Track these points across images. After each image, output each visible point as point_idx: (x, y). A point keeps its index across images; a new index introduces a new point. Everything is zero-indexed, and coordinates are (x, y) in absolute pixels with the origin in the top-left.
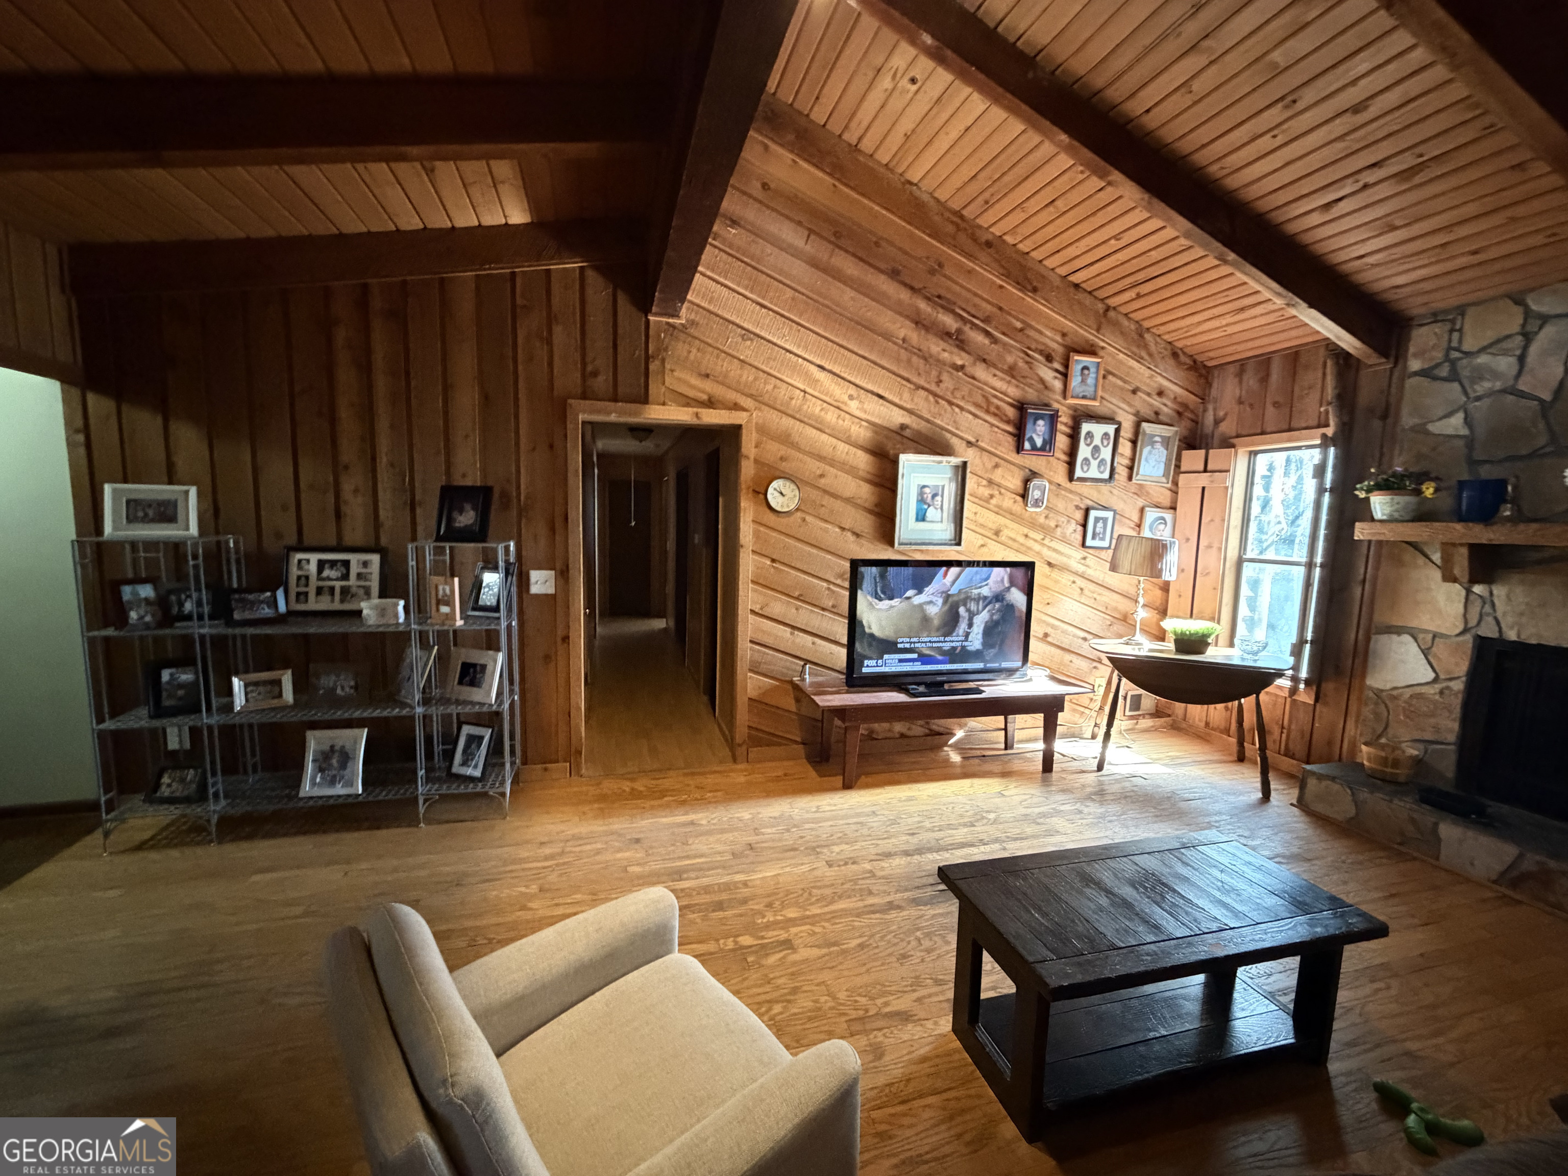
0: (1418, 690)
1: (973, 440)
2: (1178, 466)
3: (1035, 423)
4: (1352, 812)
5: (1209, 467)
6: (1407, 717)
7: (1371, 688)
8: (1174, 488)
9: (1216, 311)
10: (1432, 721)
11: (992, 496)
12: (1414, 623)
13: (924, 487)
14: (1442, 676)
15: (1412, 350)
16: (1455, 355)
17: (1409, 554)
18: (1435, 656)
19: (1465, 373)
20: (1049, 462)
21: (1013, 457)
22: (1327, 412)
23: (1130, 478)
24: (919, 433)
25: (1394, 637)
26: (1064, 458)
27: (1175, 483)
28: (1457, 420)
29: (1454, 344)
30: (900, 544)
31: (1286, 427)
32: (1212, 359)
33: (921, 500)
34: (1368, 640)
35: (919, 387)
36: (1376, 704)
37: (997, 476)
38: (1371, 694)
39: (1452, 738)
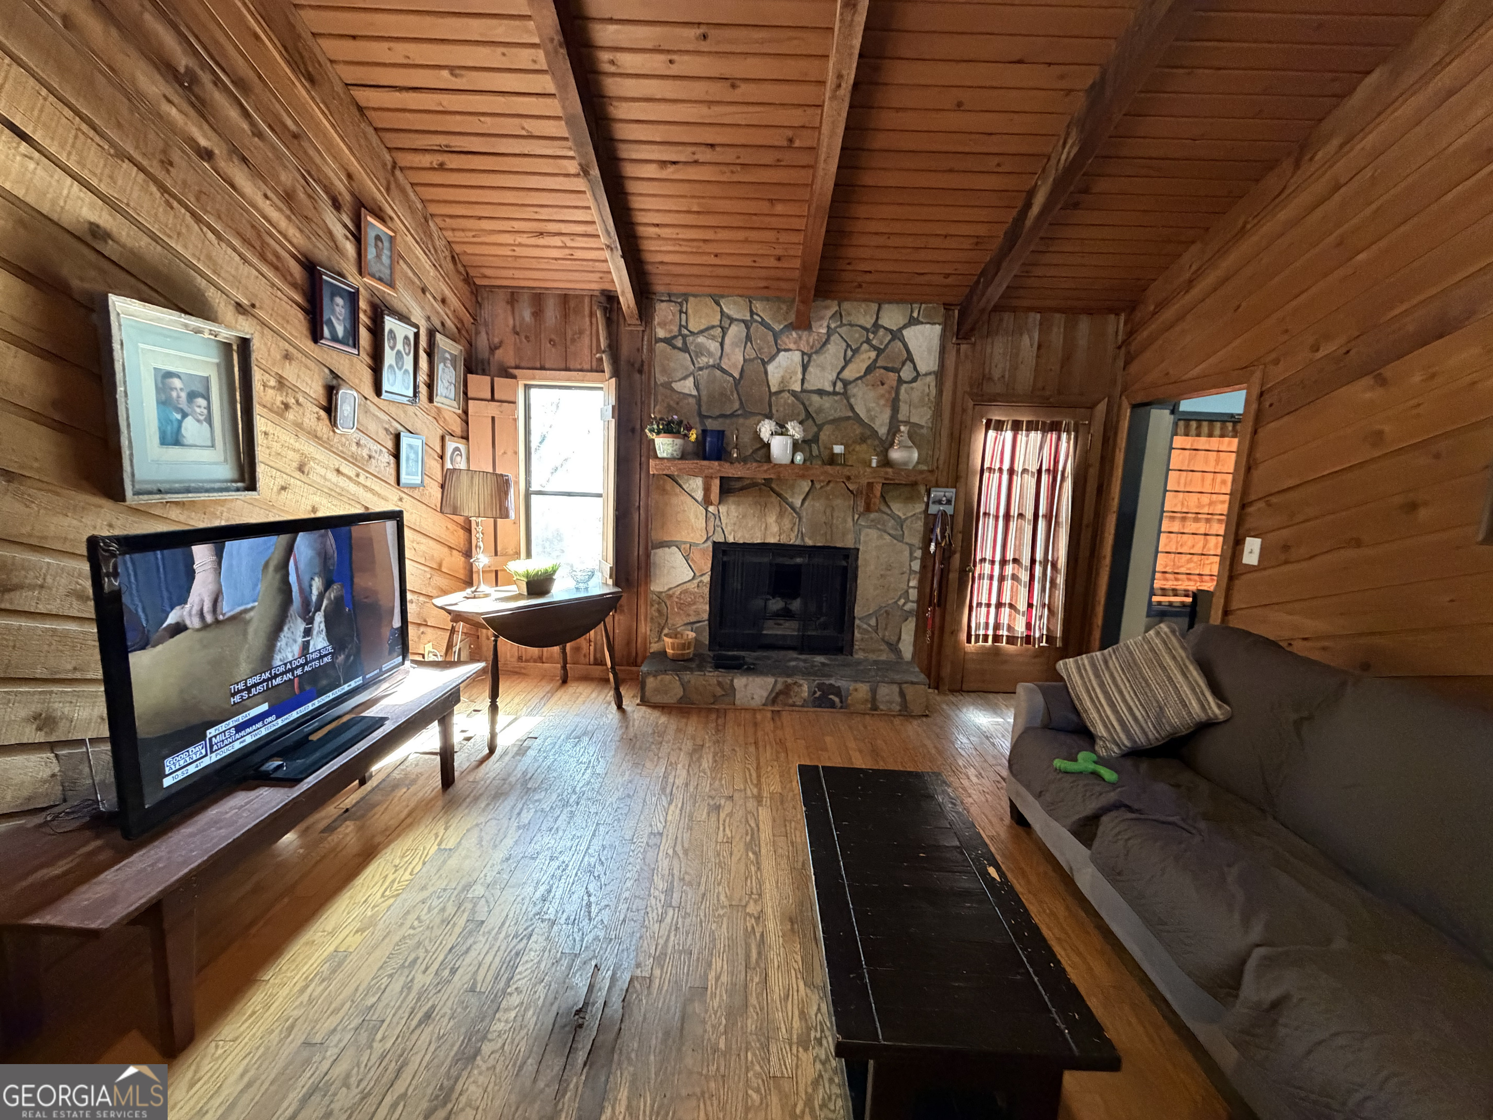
0: (685, 587)
1: (245, 302)
2: (465, 393)
3: (332, 300)
4: (680, 693)
5: (496, 397)
6: (679, 608)
7: (653, 592)
8: (464, 417)
9: (518, 226)
10: (694, 607)
11: (287, 406)
12: (677, 538)
13: (169, 375)
14: (698, 574)
15: (657, 320)
16: (685, 332)
17: (669, 484)
18: (693, 560)
19: (692, 348)
20: (352, 365)
21: (307, 344)
22: (601, 359)
23: (431, 399)
24: (135, 255)
25: (667, 549)
26: (368, 360)
27: (466, 412)
28: (690, 382)
29: (684, 323)
30: (137, 493)
31: (563, 366)
32: (485, 277)
33: (165, 402)
34: (648, 556)
35: (122, 155)
36: (659, 603)
37: (290, 372)
38: (655, 597)
39: (706, 616)
